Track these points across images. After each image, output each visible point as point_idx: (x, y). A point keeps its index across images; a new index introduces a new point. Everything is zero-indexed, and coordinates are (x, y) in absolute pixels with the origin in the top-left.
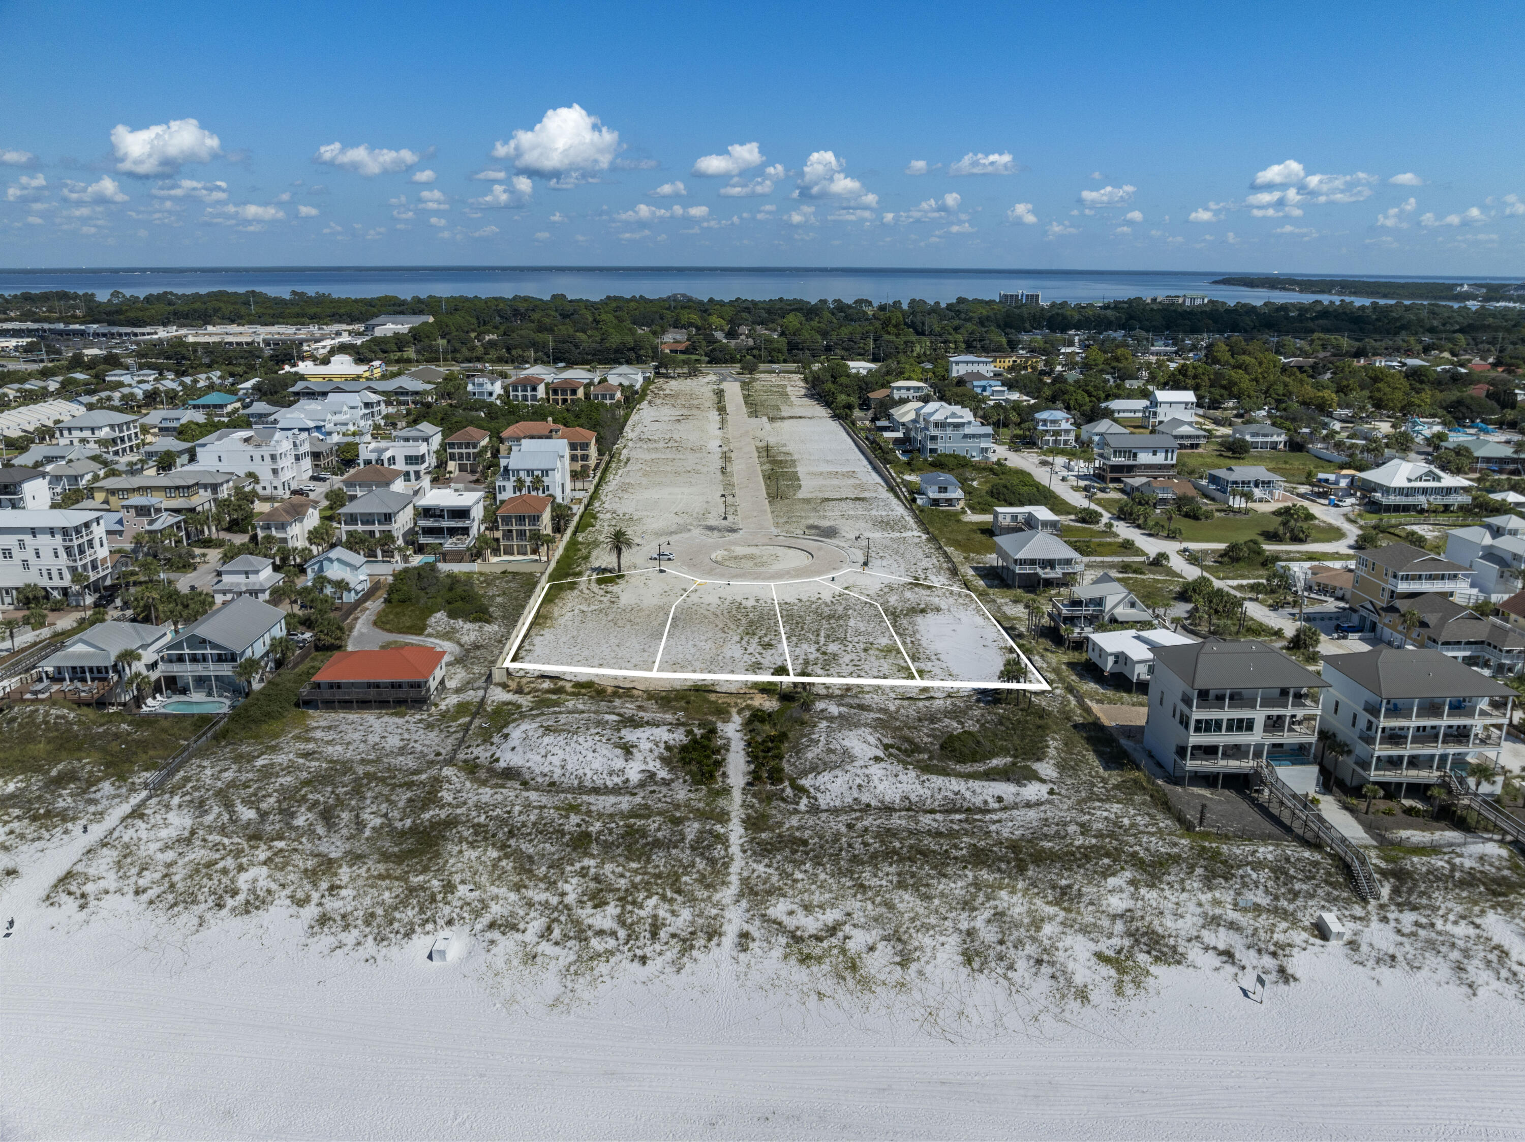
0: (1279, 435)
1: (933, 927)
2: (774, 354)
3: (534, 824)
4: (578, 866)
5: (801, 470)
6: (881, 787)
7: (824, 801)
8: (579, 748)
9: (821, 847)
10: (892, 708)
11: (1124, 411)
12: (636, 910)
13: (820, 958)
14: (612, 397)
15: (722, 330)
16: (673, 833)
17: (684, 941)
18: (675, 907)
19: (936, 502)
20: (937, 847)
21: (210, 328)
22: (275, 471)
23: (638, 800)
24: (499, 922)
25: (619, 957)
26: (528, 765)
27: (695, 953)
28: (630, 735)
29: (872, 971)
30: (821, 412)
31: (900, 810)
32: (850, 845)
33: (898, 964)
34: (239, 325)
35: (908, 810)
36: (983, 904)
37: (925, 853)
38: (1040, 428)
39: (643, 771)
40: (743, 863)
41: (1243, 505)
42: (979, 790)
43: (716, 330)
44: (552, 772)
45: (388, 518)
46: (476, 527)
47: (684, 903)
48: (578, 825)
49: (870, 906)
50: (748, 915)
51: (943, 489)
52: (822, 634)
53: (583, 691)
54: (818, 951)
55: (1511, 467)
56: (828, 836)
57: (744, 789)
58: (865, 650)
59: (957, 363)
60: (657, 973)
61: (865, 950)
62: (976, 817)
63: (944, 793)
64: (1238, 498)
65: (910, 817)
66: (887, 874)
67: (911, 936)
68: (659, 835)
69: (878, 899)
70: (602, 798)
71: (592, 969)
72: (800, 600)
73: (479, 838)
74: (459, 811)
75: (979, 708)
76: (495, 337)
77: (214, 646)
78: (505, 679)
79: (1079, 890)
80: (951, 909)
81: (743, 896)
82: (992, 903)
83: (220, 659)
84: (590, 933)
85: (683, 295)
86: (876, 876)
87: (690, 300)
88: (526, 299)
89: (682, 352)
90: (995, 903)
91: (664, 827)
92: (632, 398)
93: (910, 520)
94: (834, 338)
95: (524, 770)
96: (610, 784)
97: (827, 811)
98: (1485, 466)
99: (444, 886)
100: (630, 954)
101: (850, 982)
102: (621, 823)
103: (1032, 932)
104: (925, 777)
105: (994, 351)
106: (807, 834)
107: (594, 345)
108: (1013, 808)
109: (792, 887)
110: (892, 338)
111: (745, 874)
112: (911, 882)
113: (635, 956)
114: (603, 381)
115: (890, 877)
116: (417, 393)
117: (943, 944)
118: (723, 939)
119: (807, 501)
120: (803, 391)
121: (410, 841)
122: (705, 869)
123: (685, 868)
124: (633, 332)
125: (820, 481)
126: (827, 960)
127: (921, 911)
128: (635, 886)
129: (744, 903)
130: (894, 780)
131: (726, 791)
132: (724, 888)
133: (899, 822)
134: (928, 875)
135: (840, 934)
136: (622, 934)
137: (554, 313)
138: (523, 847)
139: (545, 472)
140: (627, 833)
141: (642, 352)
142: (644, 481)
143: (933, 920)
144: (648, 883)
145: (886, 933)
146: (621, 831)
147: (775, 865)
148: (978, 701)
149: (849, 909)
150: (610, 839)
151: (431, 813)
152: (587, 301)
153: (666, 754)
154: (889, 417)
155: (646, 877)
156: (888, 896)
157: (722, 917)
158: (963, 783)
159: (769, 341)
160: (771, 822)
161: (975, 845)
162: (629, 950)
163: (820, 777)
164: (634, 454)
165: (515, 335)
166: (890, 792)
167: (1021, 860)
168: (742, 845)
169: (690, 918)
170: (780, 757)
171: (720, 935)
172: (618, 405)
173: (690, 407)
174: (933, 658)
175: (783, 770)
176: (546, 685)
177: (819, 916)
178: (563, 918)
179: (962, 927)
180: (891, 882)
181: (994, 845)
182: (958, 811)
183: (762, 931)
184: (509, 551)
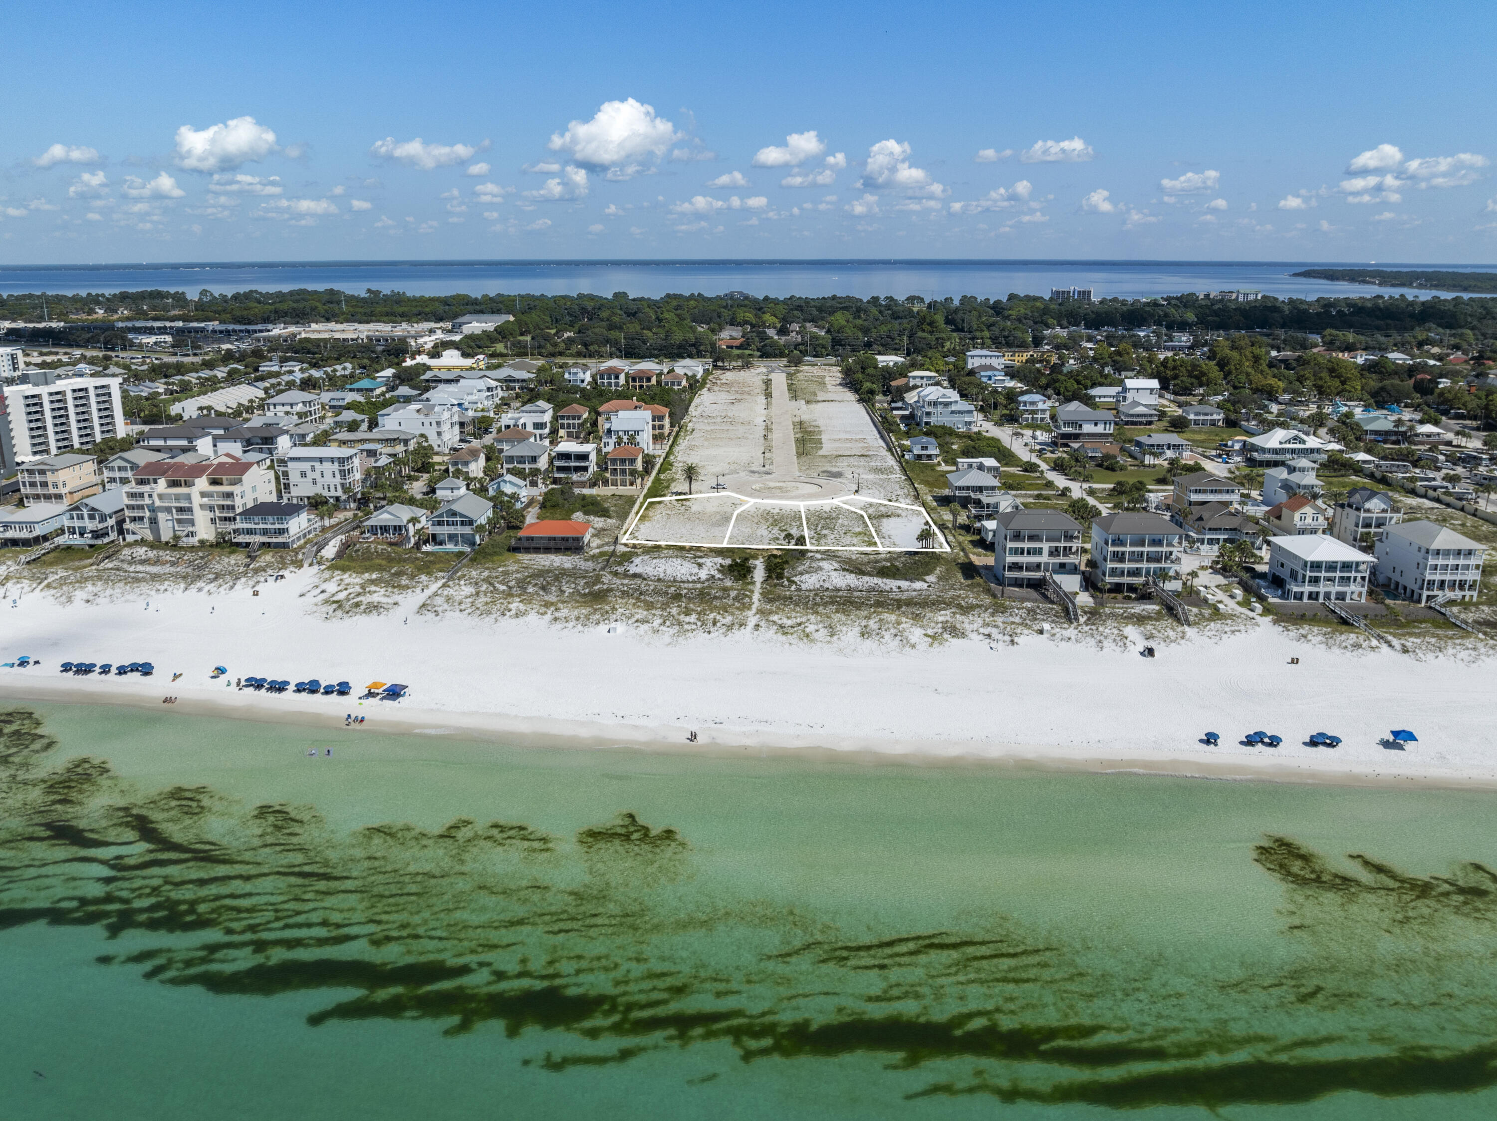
0: (1219, 414)
1: (849, 625)
2: (818, 349)
3: (652, 592)
4: (676, 604)
5: (824, 438)
6: (835, 581)
7: (804, 587)
8: (672, 564)
9: (800, 601)
10: (854, 557)
11: (1104, 397)
12: (706, 617)
13: (792, 633)
14: (679, 384)
15: (775, 328)
16: (724, 595)
17: (729, 627)
18: (724, 616)
19: (919, 457)
20: (859, 602)
21: (314, 326)
22: (439, 434)
23: (705, 585)
24: (640, 620)
25: (697, 631)
26: (645, 572)
27: (733, 631)
28: (699, 561)
29: (816, 638)
30: (851, 397)
31: (845, 591)
32: (815, 601)
33: (829, 635)
34: (337, 322)
35: (850, 590)
36: (875, 618)
37: (852, 603)
38: (1021, 408)
39: (708, 574)
40: (759, 604)
42: (888, 583)
43: (769, 327)
44: (659, 574)
45: (534, 459)
46: (593, 467)
47: (729, 615)
48: (675, 592)
49: (819, 618)
50: (760, 620)
51: (925, 448)
55: (1394, 438)
56: (804, 597)
57: (762, 582)
58: (845, 533)
59: (972, 357)
60: (715, 637)
61: (814, 631)
62: (884, 592)
63: (869, 584)
65: (848, 592)
67: (837, 627)
68: (717, 595)
69: (824, 616)
70: (686, 585)
71: (686, 635)
73: (625, 595)
74: (612, 587)
76: (572, 334)
77: (462, 516)
79: (925, 615)
80: (859, 619)
81: (758, 614)
82: (880, 618)
83: (463, 523)
84: (684, 624)
85: (740, 293)
86: (825, 609)
87: (746, 298)
88: (591, 297)
89: (738, 348)
90: (882, 618)
91: (719, 593)
92: (695, 385)
93: (897, 468)
94: (874, 335)
95: (644, 574)
96: (691, 579)
97: (805, 590)
98: (1373, 437)
99: (611, 609)
100: (703, 630)
101: (805, 641)
102: (697, 592)
103: (896, 627)
104: (863, 577)
105: (1018, 346)
106: (793, 597)
107: (660, 342)
108: (905, 590)
109: (783, 612)
110: (925, 335)
111: (760, 607)
112: (842, 611)
114: (671, 371)
116: (523, 381)
117: (852, 630)
119: (825, 457)
120: (839, 381)
121: (590, 596)
122: (739, 606)
123: (730, 605)
124: (694, 330)
125: (838, 444)
126: (795, 634)
127: (844, 620)
128: (705, 610)
130: (843, 578)
131: (753, 583)
132: (749, 611)
133: (842, 594)
134: (851, 609)
135: (803, 626)
136: (699, 624)
137: (619, 312)
138: (648, 598)
139: (637, 432)
140: (700, 595)
141: (702, 348)
142: (706, 444)
145: (825, 626)
147: (775, 605)
148: (905, 554)
149: (809, 619)
150: (692, 596)
151: (598, 587)
152: (649, 299)
153: (720, 568)
154: (903, 399)
155: (710, 608)
156: (829, 615)
157: (747, 620)
159: (815, 337)
160: (775, 592)
161: (879, 601)
163: (803, 577)
164: (697, 426)
165: (589, 332)
166: (840, 583)
167: (900, 605)
168: (759, 599)
169: (732, 620)
170: (783, 571)
171: (746, 625)
172: (684, 390)
173: (742, 393)
174: (887, 537)
175: (784, 574)
176: (649, 547)
177: (794, 620)
178: (670, 619)
179: (862, 625)
180: (832, 611)
181: (889, 601)
182: (876, 591)
183: (766, 624)
184: (615, 484)
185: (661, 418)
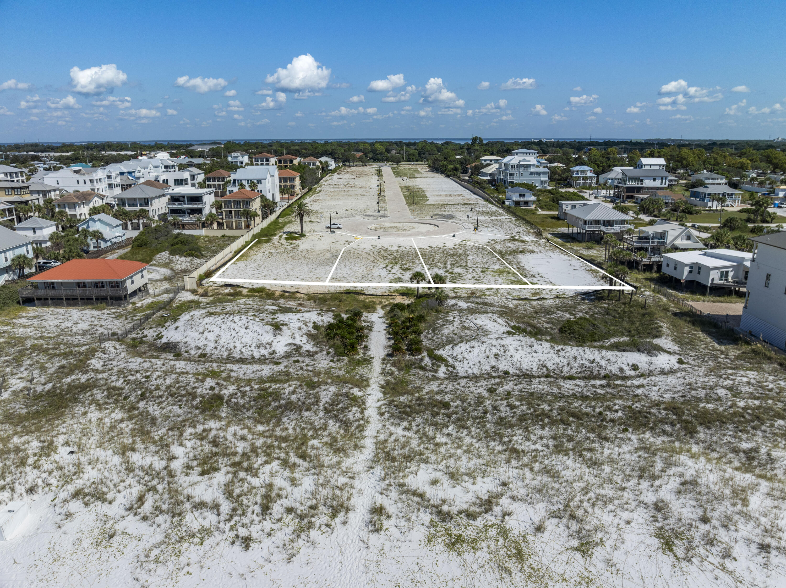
0: (721, 179)
1: (611, 500)
2: (411, 157)
3: (168, 387)
4: (200, 428)
5: (428, 194)
6: (517, 356)
7: (461, 369)
8: (233, 325)
9: (464, 410)
10: (511, 306)
12: (249, 478)
13: (474, 541)
14: (314, 165)
16: (308, 396)
17: (302, 517)
18: (297, 475)
19: (518, 203)
20: (589, 410)
23: (281, 367)
24: (86, 491)
25: (217, 536)
26: (185, 340)
27: (314, 533)
28: (281, 317)
29: (545, 561)
30: (439, 175)
31: (539, 377)
32: (495, 408)
33: (577, 549)
35: (547, 376)
36: (663, 471)
37: (578, 416)
38: (575, 175)
39: (290, 344)
40: (380, 426)
41: (719, 208)
42: (613, 359)
44: (206, 346)
45: (146, 202)
46: (208, 209)
47: (308, 470)
48: (212, 388)
49: (529, 475)
50: (383, 485)
51: (522, 197)
52: (449, 263)
53: (256, 294)
54: (470, 533)
56: (471, 400)
57: (384, 359)
58: (483, 272)
59: (517, 153)
60: (261, 561)
61: (531, 530)
62: (617, 382)
63: (579, 361)
64: (715, 203)
65: (550, 383)
66: (541, 438)
67: (586, 511)
68: (293, 398)
69: (537, 466)
70: (244, 366)
71: (179, 554)
72: (431, 247)
73: (111, 401)
74: (100, 376)
75: (586, 304)
78: (195, 287)
79: (769, 455)
80: (627, 478)
81: (378, 461)
82: (674, 470)
84: (187, 506)
86: (528, 439)
89: (359, 158)
90: (680, 469)
91: (299, 390)
92: (327, 171)
93: (502, 212)
95: (181, 345)
96: (257, 355)
97: (465, 377)
99: (42, 448)
100: (233, 533)
101: (518, 577)
102: (256, 387)
103: (739, 507)
104: (560, 347)
106: (447, 398)
108: (649, 375)
109: (434, 451)
111: (382, 437)
112: (571, 445)
113: (237, 536)
115: (545, 441)
117: (628, 523)
118: (351, 515)
119: (431, 205)
120: (427, 170)
121: (41, 404)
122: (338, 433)
123: (316, 430)
126: (484, 545)
127: (592, 480)
128: (254, 449)
129: (379, 471)
130: (529, 350)
131: (367, 361)
132: (357, 453)
133: (541, 387)
134: (588, 438)
135: (497, 510)
136: (226, 507)
138: (150, 409)
139: (259, 181)
140: (260, 396)
141: (336, 155)
142: (328, 198)
143: (608, 491)
144: (270, 447)
145: (555, 508)
146: (254, 394)
147: (415, 428)
148: (583, 299)
149: (504, 478)
150: (241, 401)
151: (73, 377)
153: (313, 331)
154: (482, 172)
155: (269, 441)
156: (546, 462)
157: (352, 487)
158: (597, 353)
160: (410, 387)
161: (630, 407)
162: (231, 529)
163: (456, 348)
166: (526, 360)
167: (687, 422)
168: (379, 408)
169: (312, 488)
170: (418, 333)
171: (348, 510)
172: (317, 168)
173: (361, 175)
174: (537, 276)
175: (421, 342)
176: (227, 290)
177: (469, 485)
178: (160, 487)
179: (646, 500)
180: (547, 446)
181: (650, 407)
182: (597, 377)
183: (400, 505)
184: (230, 226)
185: (292, 179)
